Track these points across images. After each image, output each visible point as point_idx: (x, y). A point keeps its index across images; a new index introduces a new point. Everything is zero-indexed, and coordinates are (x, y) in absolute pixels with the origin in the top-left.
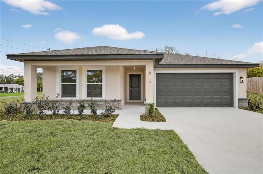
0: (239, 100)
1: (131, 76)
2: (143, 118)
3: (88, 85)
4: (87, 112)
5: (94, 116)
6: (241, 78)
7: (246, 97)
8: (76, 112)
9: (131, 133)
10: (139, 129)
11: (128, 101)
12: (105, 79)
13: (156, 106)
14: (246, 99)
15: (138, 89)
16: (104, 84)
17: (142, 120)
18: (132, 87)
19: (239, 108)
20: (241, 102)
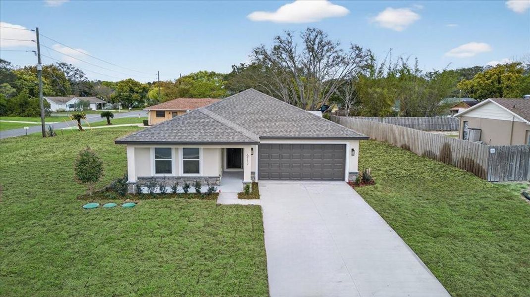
0: (350, 173)
2: (241, 196)
3: (184, 161)
4: (192, 190)
5: (198, 194)
6: (353, 150)
7: (357, 171)
8: (183, 191)
9: (231, 208)
10: (237, 205)
11: (226, 170)
12: (203, 158)
13: (258, 180)
14: (356, 173)
16: (201, 160)
17: (239, 198)
19: (348, 183)
20: (351, 176)
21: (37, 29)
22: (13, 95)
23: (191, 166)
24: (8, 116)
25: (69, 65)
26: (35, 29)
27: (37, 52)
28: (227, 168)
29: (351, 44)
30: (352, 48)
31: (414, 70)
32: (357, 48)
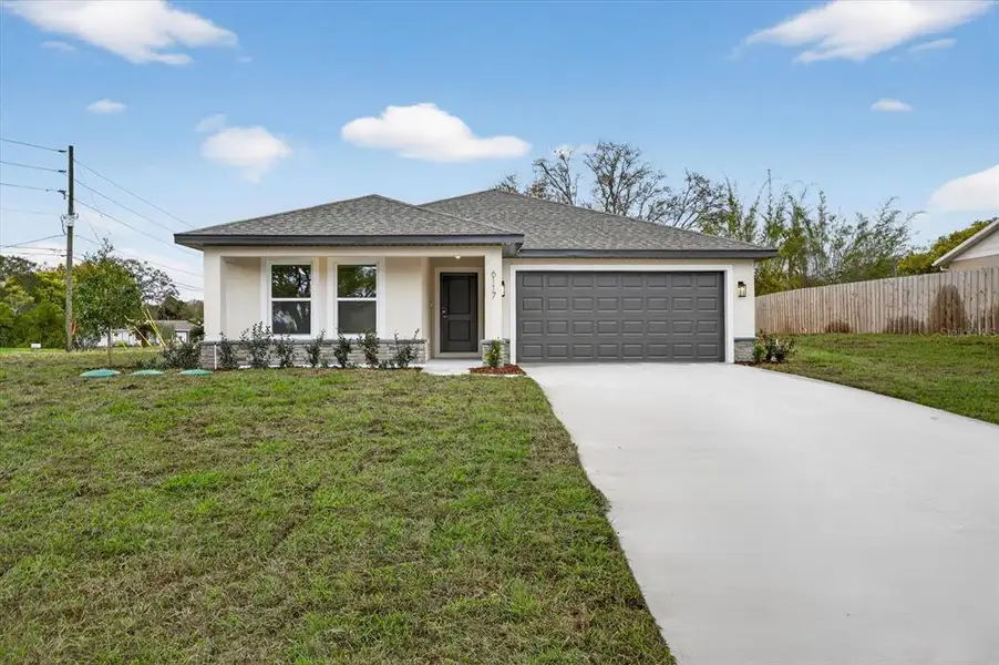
0: (736, 341)
1: (446, 279)
6: (741, 284)
7: (754, 336)
11: (438, 355)
12: (384, 290)
13: (517, 361)
14: (753, 340)
15: (467, 318)
16: (380, 299)
18: (448, 313)
19: (736, 363)
20: (741, 348)
21: (71, 148)
22: (29, 306)
23: (356, 315)
24: (14, 347)
25: (142, 262)
26: (67, 149)
27: (67, 193)
28: (441, 351)
29: (687, 173)
30: (690, 179)
31: (817, 223)
32: (699, 179)
